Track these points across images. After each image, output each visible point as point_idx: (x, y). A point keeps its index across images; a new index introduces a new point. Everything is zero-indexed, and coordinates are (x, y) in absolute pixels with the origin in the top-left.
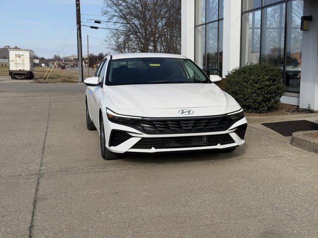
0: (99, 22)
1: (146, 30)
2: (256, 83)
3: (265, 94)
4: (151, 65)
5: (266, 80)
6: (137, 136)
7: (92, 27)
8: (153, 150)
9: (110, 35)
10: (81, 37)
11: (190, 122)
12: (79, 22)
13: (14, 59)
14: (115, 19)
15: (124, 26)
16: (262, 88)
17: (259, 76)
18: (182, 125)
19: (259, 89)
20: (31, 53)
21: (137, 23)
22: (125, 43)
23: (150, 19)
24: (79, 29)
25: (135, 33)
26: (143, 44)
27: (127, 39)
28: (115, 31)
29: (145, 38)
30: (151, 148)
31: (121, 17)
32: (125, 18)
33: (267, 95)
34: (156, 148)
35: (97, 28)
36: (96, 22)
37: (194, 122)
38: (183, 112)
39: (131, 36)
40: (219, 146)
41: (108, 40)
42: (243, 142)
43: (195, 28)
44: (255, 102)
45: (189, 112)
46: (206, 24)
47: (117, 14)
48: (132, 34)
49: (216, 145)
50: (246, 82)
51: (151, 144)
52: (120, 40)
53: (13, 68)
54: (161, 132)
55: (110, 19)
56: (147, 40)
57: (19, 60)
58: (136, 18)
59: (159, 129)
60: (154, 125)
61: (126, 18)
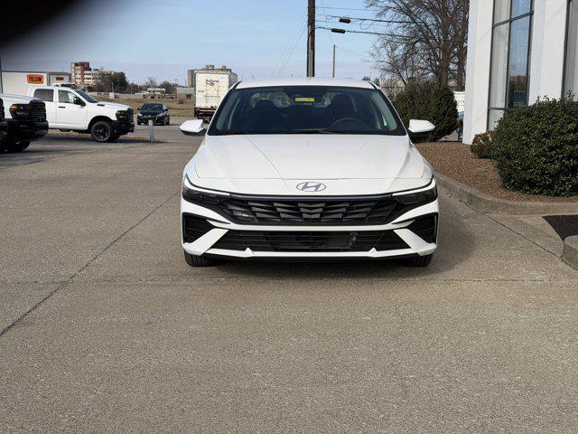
0: (347, 21)
1: (446, 34)
2: (547, 136)
3: (563, 158)
4: (298, 99)
5: (569, 132)
6: (222, 226)
7: (334, 30)
8: (248, 253)
9: (378, 45)
10: (313, 49)
11: (316, 206)
12: (311, 22)
13: (204, 88)
14: (390, 13)
15: (404, 27)
16: (557, 147)
17: (553, 123)
18: (302, 210)
19: (552, 149)
20: (232, 76)
21: (430, 20)
22: (405, 58)
23: (455, 12)
24: (312, 34)
25: (426, 39)
26: (439, 59)
27: (411, 50)
28: (388, 37)
29: (444, 50)
30: (244, 250)
31: (401, 10)
32: (409, 13)
33: (569, 159)
34: (253, 249)
35: (343, 32)
36: (342, 20)
37: (323, 205)
38: (305, 187)
39: (418, 45)
40: (373, 253)
41: (375, 52)
42: (432, 247)
43: (493, 28)
44: (543, 174)
45: (317, 187)
46: (510, 21)
47: (394, 5)
48: (420, 40)
49: (368, 250)
50: (528, 135)
51: (246, 243)
52: (396, 52)
53: (201, 103)
54: (262, 221)
55: (380, 14)
56: (446, 52)
57: (211, 90)
58: (428, 9)
59: (259, 215)
60: (250, 207)
61: (411, 12)
